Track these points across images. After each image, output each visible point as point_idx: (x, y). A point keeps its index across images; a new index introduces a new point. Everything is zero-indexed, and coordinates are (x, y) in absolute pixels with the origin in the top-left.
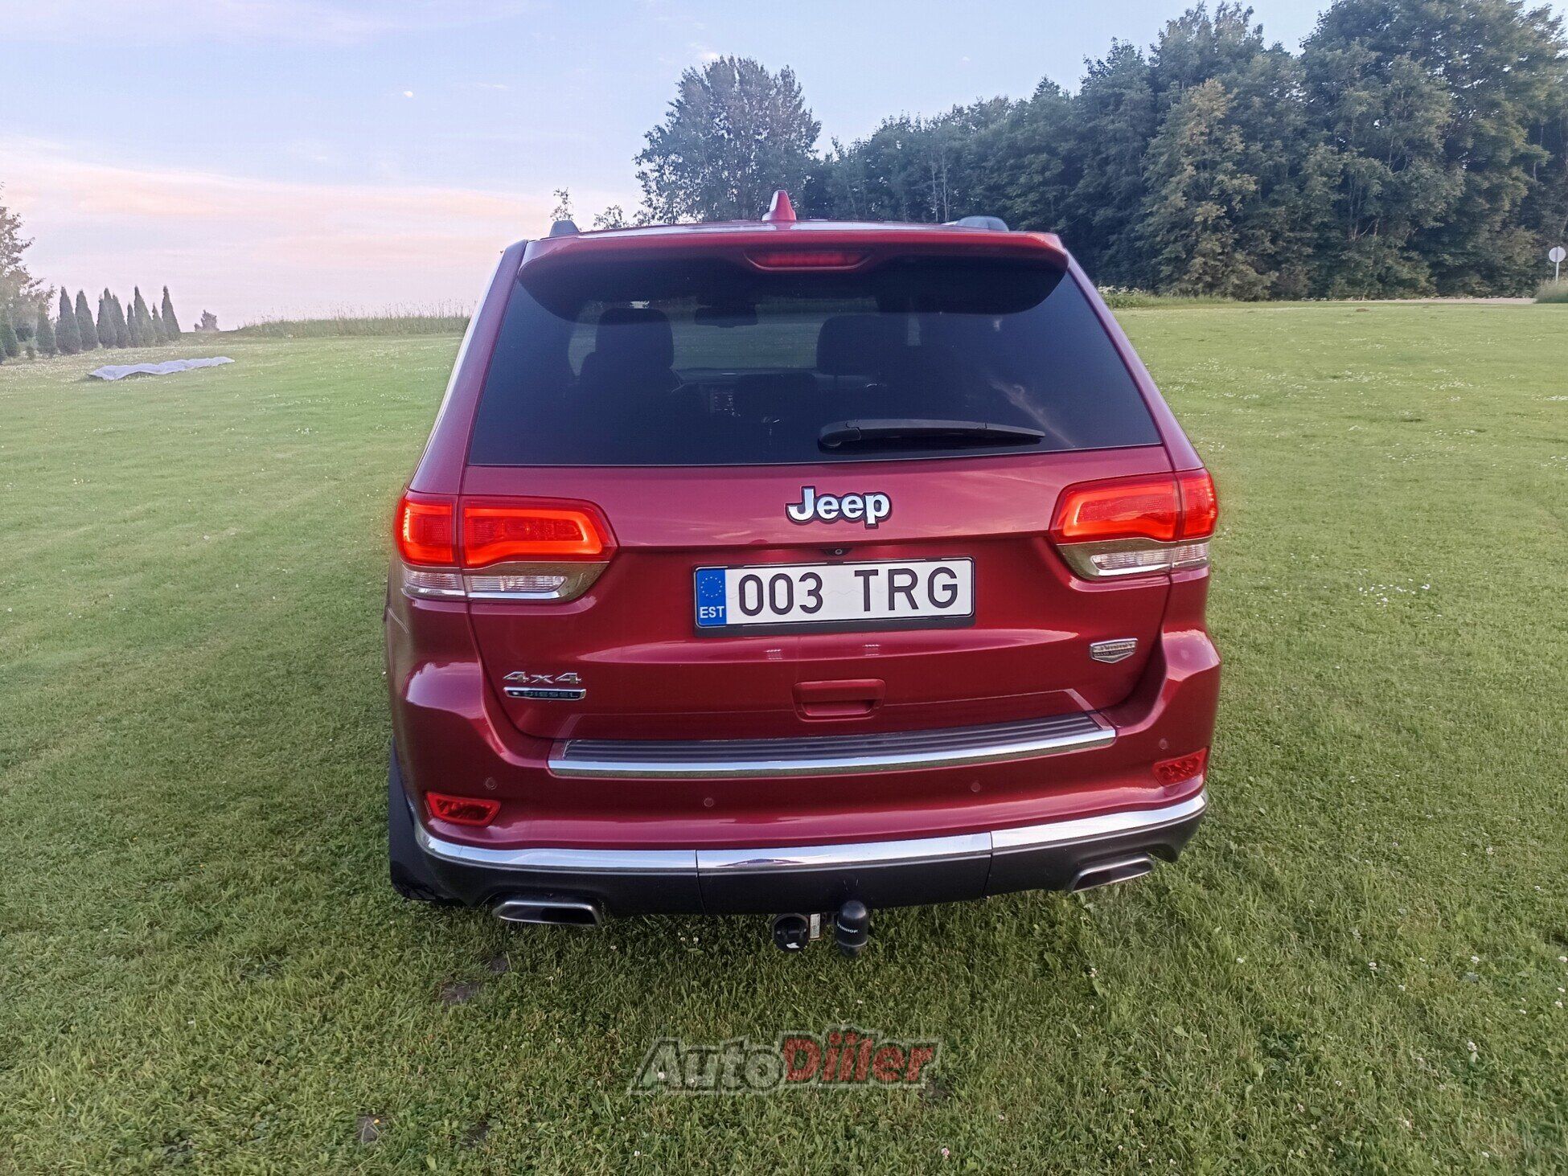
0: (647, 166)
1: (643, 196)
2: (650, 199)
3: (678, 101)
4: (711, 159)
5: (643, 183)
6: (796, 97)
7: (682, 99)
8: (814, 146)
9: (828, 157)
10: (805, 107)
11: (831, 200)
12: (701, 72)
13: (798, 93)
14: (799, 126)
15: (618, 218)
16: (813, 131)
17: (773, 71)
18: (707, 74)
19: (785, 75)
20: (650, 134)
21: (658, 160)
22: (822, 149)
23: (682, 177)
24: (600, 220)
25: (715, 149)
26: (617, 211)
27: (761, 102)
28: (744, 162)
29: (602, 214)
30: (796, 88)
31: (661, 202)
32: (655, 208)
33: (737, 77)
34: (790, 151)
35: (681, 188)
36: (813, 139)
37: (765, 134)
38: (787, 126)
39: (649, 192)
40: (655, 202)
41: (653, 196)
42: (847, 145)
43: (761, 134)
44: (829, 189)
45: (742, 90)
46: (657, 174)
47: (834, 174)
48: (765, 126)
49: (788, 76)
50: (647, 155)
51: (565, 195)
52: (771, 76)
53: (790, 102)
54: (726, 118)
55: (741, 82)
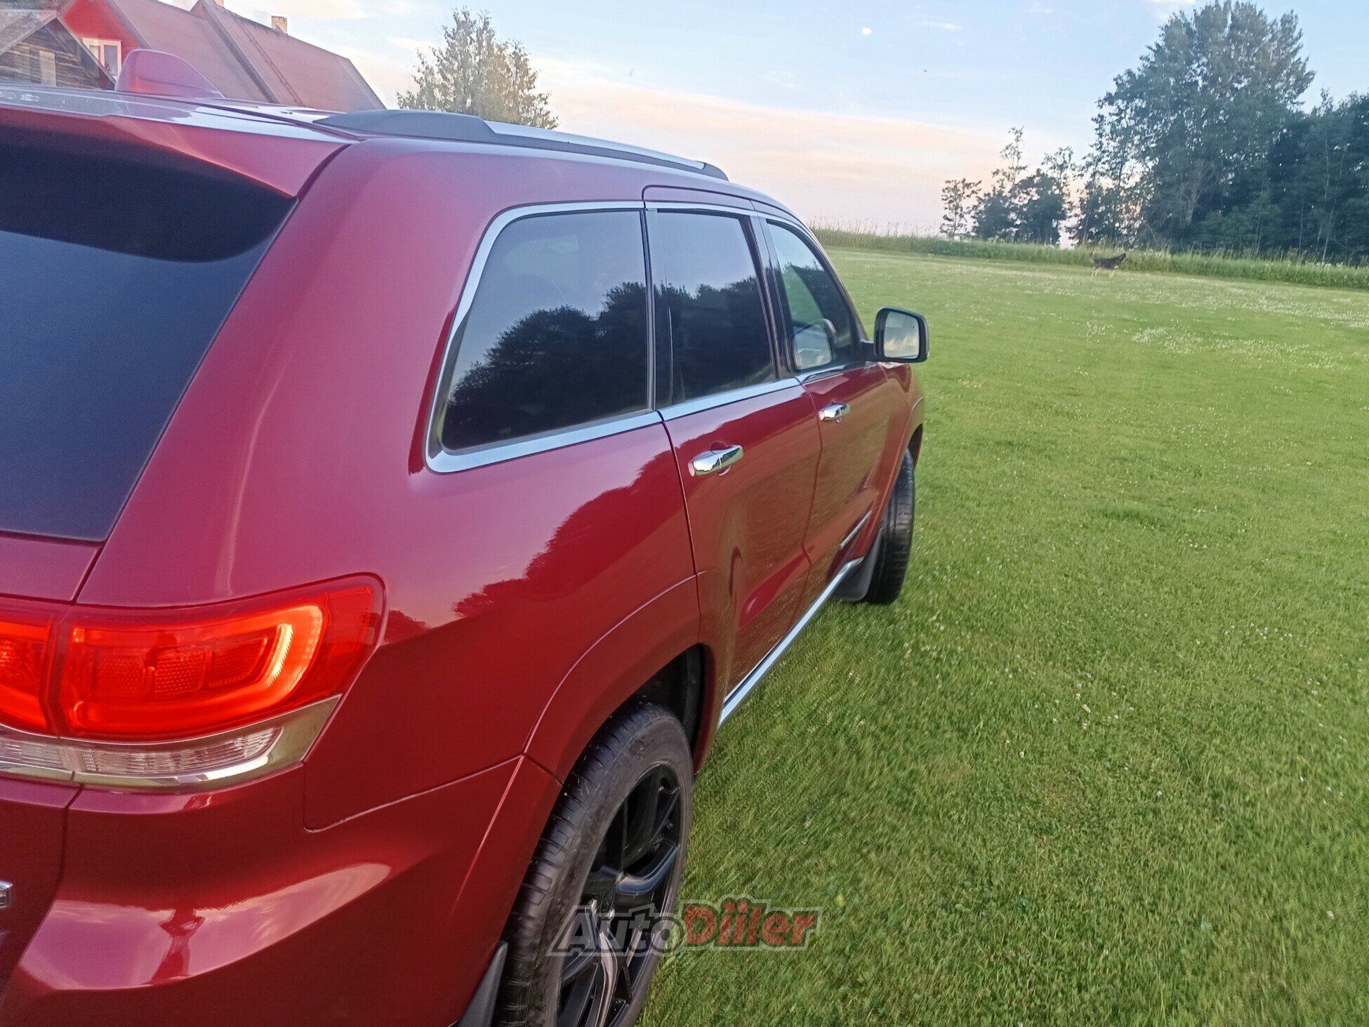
0: (1107, 110)
1: (1094, 138)
2: (1101, 142)
3: (1158, 45)
4: (1176, 106)
5: (1097, 126)
6: (1293, 43)
7: (1161, 43)
8: (1301, 98)
9: (1315, 110)
10: (1301, 55)
11: (1302, 156)
12: (1190, 17)
13: (1297, 39)
14: (1288, 75)
15: (1067, 158)
16: (1303, 81)
17: (1273, 15)
18: (1197, 18)
19: (1288, 21)
20: (1120, 77)
21: (1121, 103)
22: (1308, 103)
23: (1140, 122)
24: (1049, 159)
25: (1185, 96)
26: (1067, 153)
27: (1249, 49)
28: (1214, 109)
29: (1052, 154)
30: (1295, 34)
31: (1111, 146)
32: (1104, 152)
33: (1230, 22)
34: (1269, 102)
35: (1136, 133)
36: (1301, 90)
37: (1245, 83)
38: (1275, 75)
39: (1101, 135)
40: (1105, 145)
41: (1104, 140)
42: (1340, 98)
43: (1240, 82)
44: (1302, 145)
45: (1231, 36)
46: (1115, 118)
47: (1312, 128)
48: (1247, 73)
49: (1290, 22)
50: (1110, 99)
51: (1019, 134)
52: (1270, 20)
53: (1284, 49)
54: (1207, 65)
55: (1231, 28)
